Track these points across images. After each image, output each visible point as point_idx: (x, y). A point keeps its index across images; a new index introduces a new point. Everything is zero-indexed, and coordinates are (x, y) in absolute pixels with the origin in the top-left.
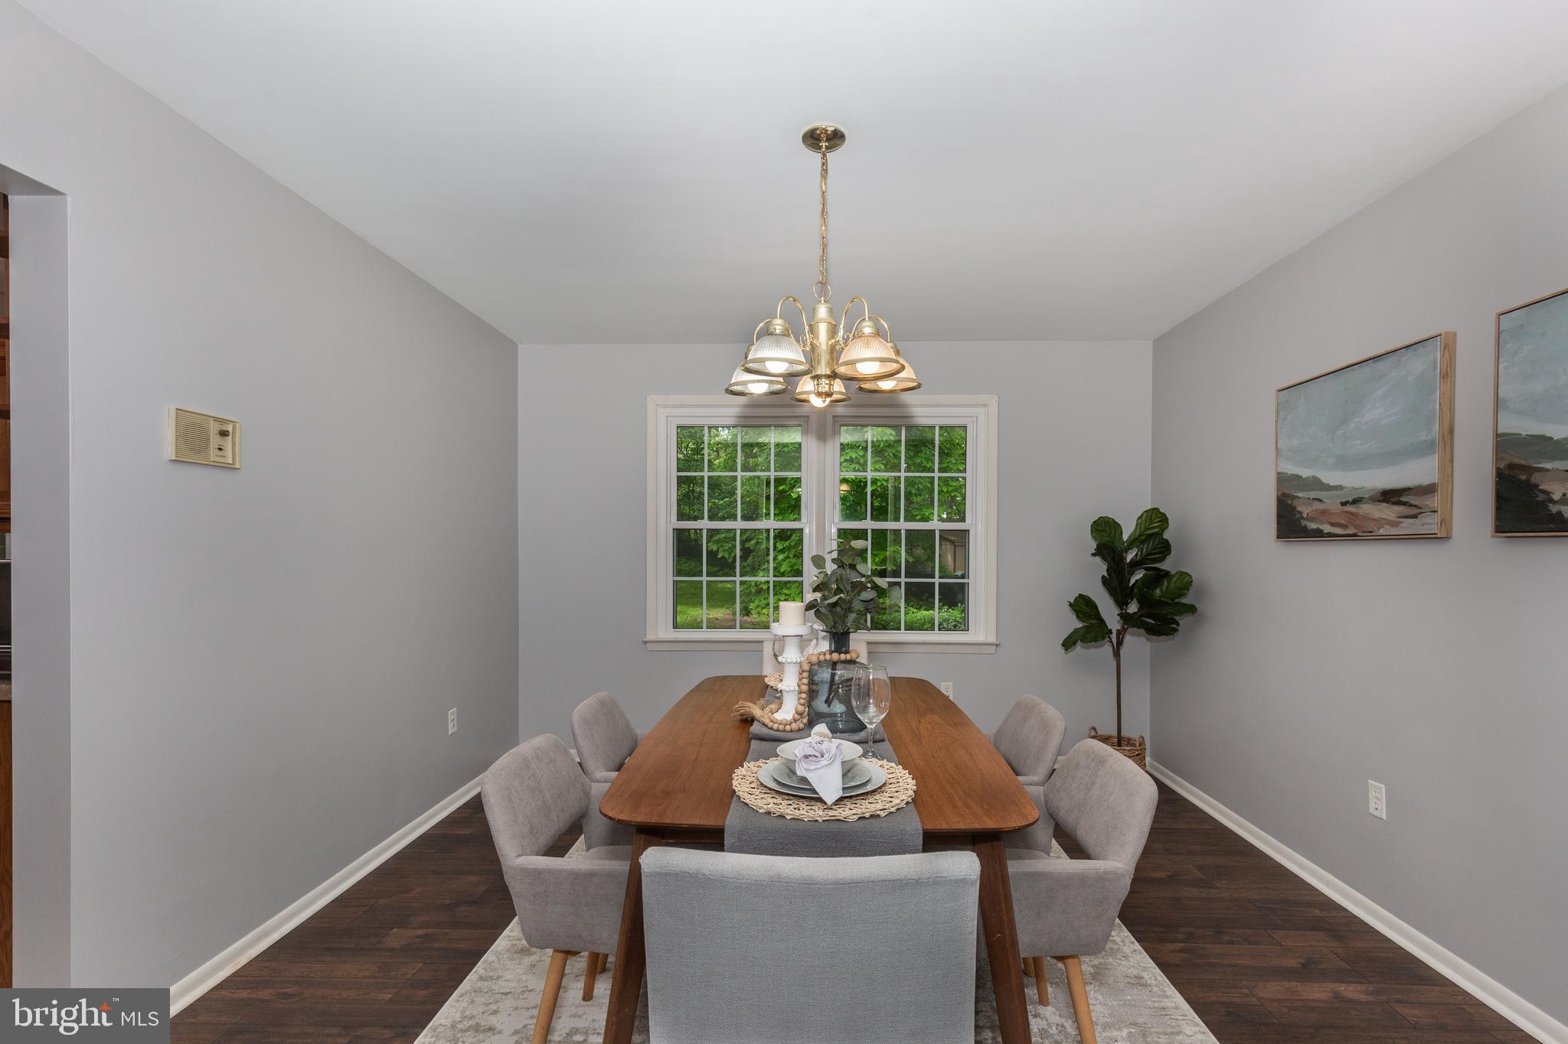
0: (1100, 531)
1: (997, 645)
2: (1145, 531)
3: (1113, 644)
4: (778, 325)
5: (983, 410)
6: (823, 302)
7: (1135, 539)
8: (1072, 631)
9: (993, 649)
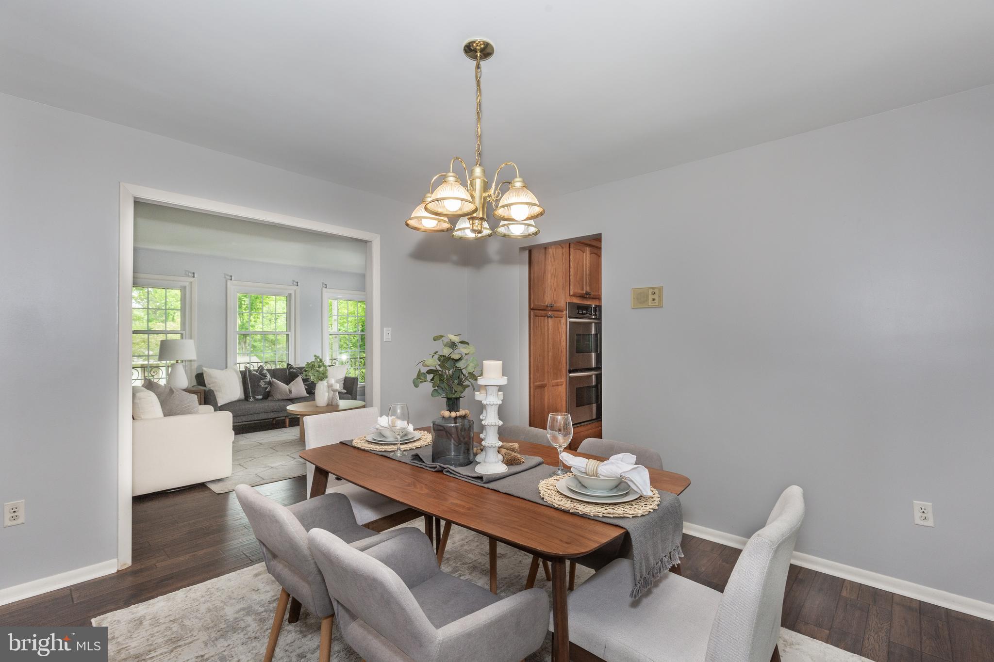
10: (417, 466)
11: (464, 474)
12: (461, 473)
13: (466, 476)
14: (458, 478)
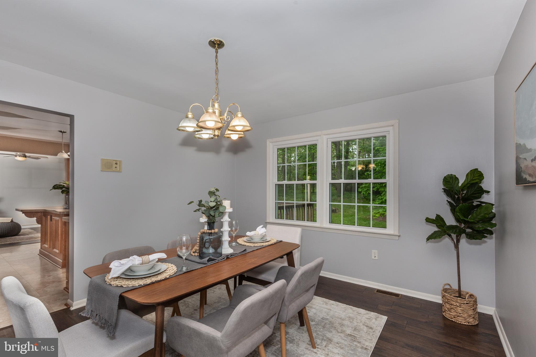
0: (447, 182)
1: (399, 236)
2: (470, 182)
3: (454, 242)
4: (190, 115)
5: (392, 128)
6: (216, 102)
7: (465, 186)
8: (433, 232)
9: (397, 238)
10: (214, 263)
11: (238, 253)
12: (237, 253)
13: (240, 253)
14: (237, 255)
